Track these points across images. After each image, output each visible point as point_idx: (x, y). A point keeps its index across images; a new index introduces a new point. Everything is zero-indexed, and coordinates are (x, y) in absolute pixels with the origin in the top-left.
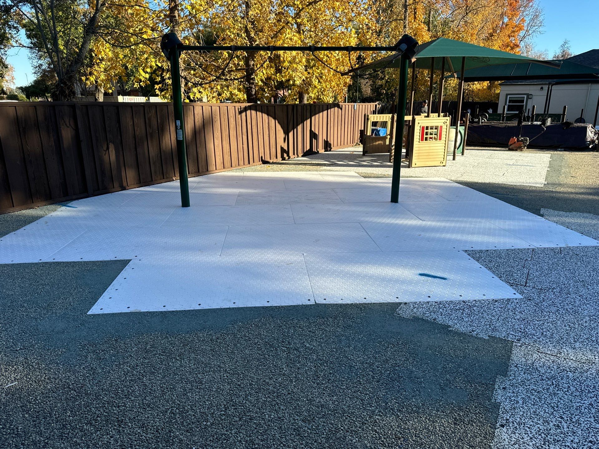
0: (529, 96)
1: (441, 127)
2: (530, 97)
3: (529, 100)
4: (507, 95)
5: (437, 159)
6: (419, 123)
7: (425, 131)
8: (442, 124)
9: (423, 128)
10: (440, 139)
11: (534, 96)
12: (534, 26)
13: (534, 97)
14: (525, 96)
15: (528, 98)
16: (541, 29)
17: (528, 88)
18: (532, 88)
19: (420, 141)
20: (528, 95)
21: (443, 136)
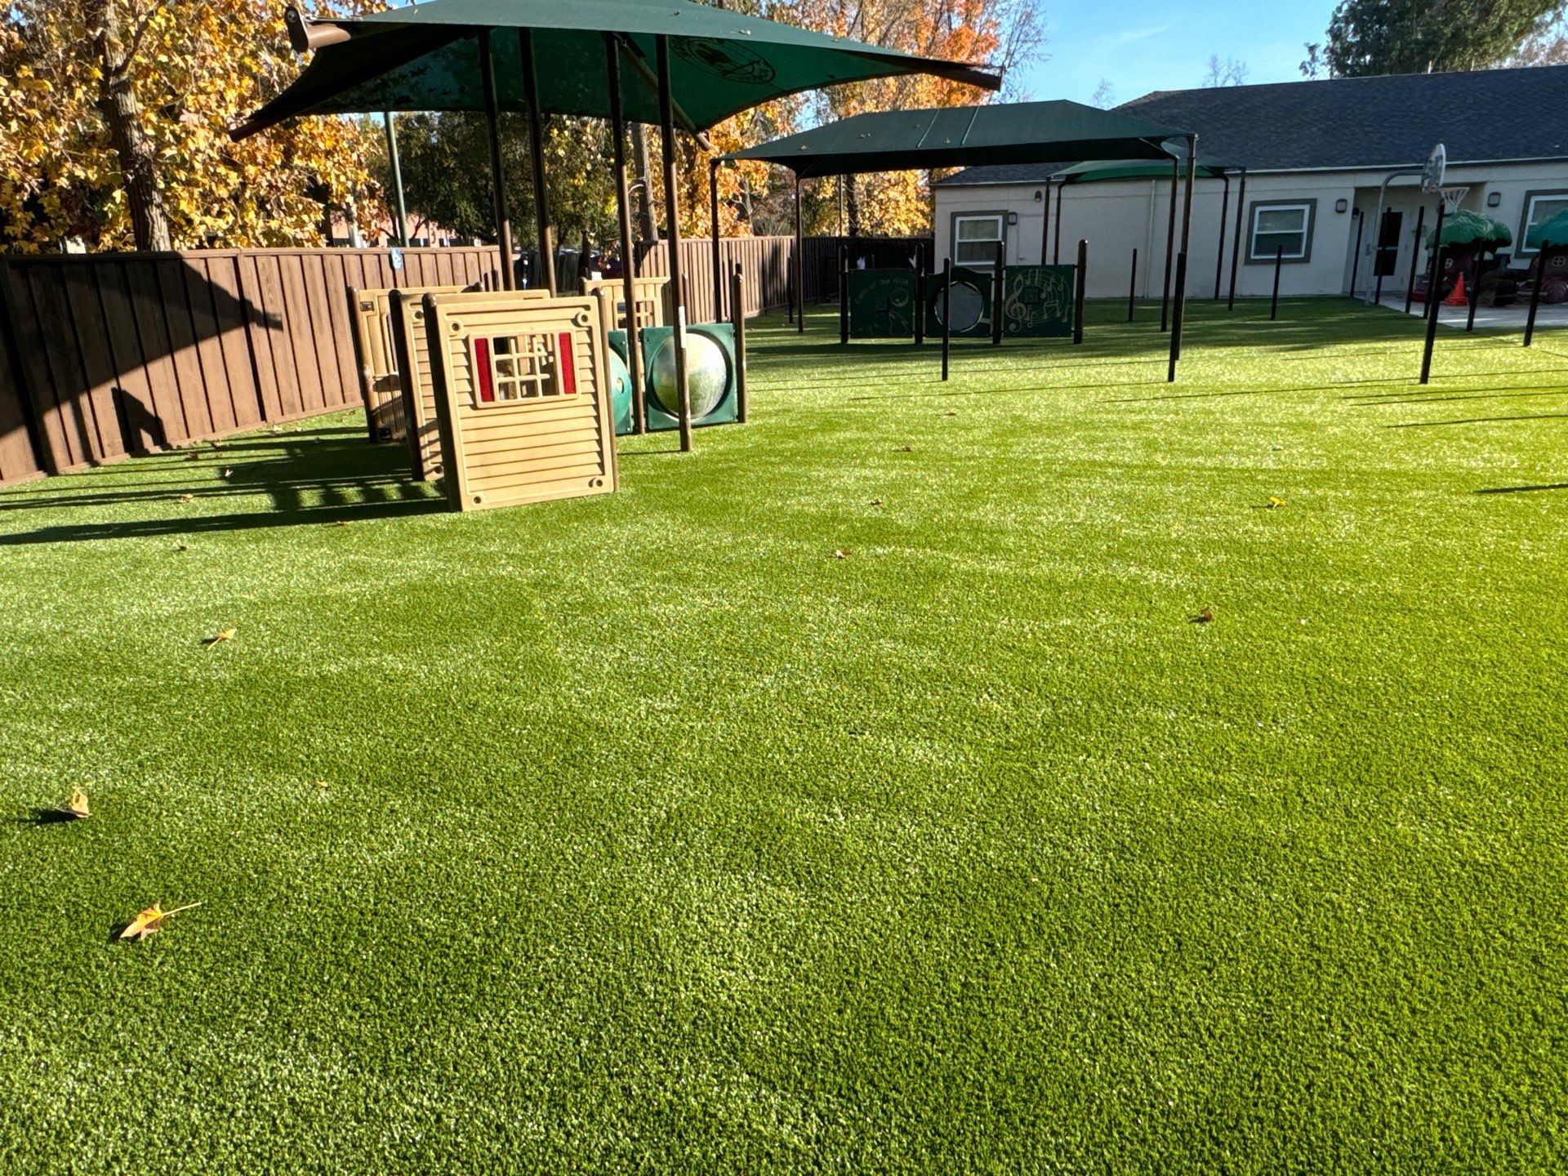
0: (1010, 219)
1: (566, 339)
2: (1012, 219)
3: (1011, 230)
4: (954, 215)
5: (574, 472)
6: (456, 327)
7: (494, 358)
8: (568, 327)
9: (481, 344)
10: (571, 387)
11: (1022, 216)
12: (1025, 41)
13: (1022, 221)
14: (1000, 218)
15: (1007, 224)
16: (1040, 49)
17: (1003, 194)
18: (1014, 194)
19: (480, 404)
20: (1006, 214)
21: (582, 376)
